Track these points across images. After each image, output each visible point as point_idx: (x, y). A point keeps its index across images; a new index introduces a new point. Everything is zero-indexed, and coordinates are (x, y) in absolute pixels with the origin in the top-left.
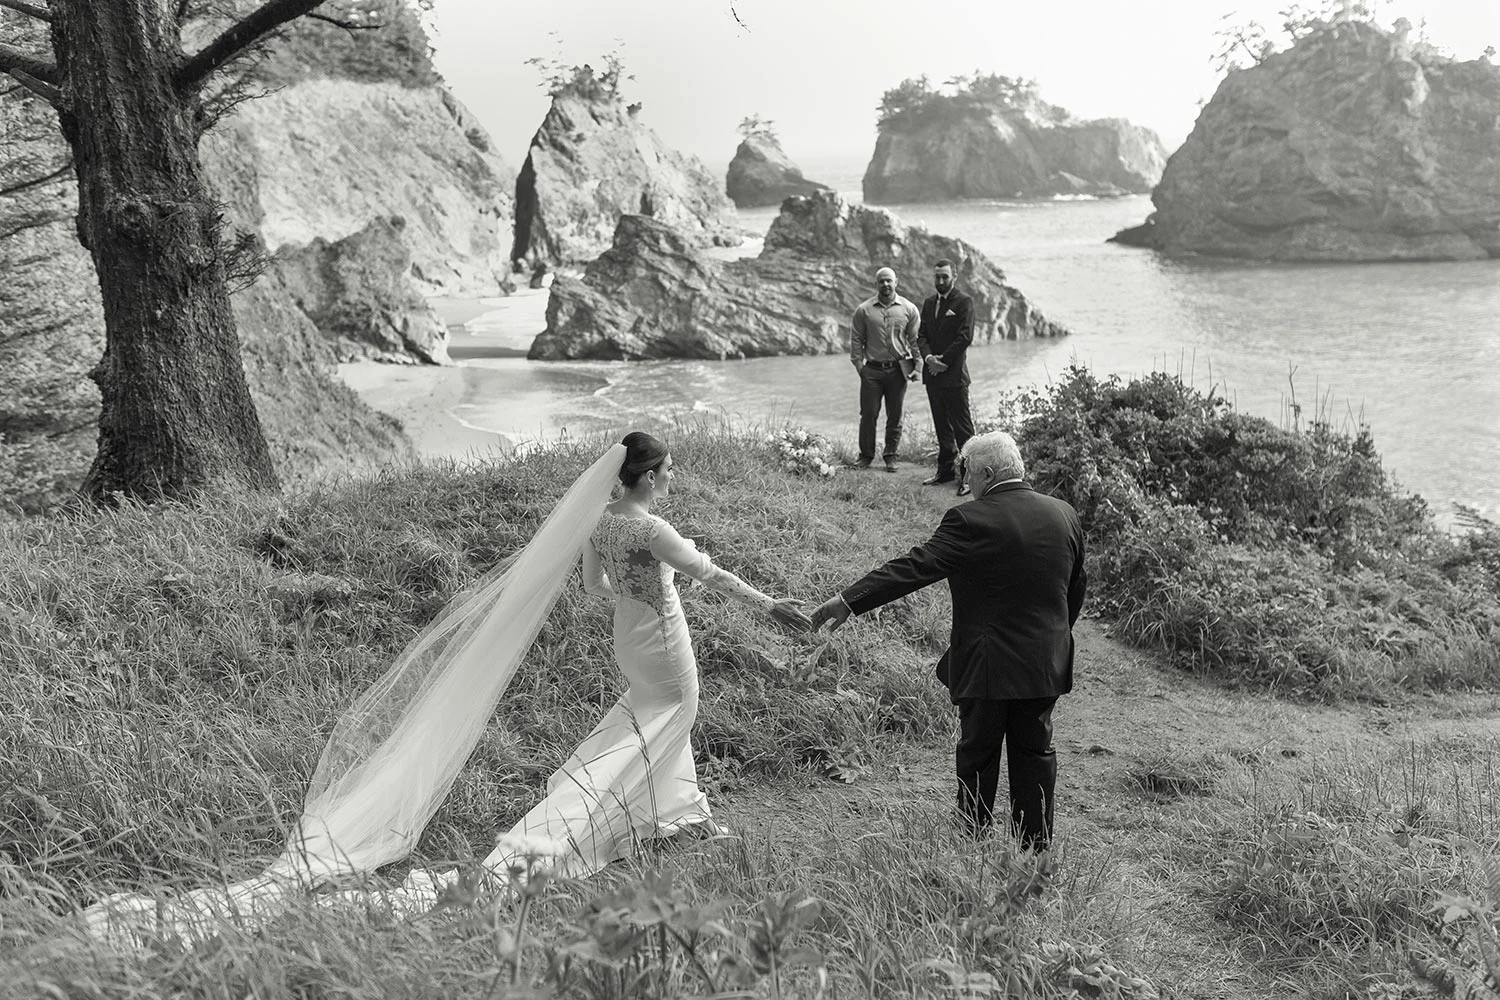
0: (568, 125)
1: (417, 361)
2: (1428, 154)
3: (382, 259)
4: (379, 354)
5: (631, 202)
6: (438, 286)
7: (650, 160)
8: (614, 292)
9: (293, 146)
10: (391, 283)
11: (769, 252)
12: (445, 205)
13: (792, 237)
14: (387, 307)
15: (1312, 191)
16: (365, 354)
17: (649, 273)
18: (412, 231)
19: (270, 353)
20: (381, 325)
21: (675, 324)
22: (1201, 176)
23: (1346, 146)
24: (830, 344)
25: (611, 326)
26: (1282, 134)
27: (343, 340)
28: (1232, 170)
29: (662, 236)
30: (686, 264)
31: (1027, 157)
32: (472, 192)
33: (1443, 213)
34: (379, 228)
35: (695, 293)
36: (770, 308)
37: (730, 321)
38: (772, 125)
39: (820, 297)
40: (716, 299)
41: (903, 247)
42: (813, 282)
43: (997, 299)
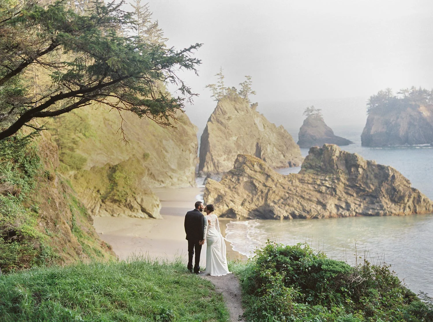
0: (224, 113)
1: (147, 216)
3: (134, 172)
4: (130, 213)
5: (252, 146)
6: (162, 183)
7: (261, 128)
8: (234, 188)
9: (104, 123)
10: (137, 183)
11: (303, 171)
12: (167, 147)
13: (314, 164)
14: (135, 193)
16: (124, 212)
17: (249, 180)
18: (152, 159)
19: (51, 219)
20: (131, 201)
21: (261, 203)
24: (330, 213)
25: (232, 202)
27: (115, 206)
29: (255, 163)
30: (266, 176)
32: (179, 142)
34: (134, 159)
35: (270, 189)
36: (303, 196)
37: (285, 201)
38: (320, 111)
39: (326, 191)
40: (279, 192)
41: (364, 169)
42: (323, 185)
43: (407, 193)
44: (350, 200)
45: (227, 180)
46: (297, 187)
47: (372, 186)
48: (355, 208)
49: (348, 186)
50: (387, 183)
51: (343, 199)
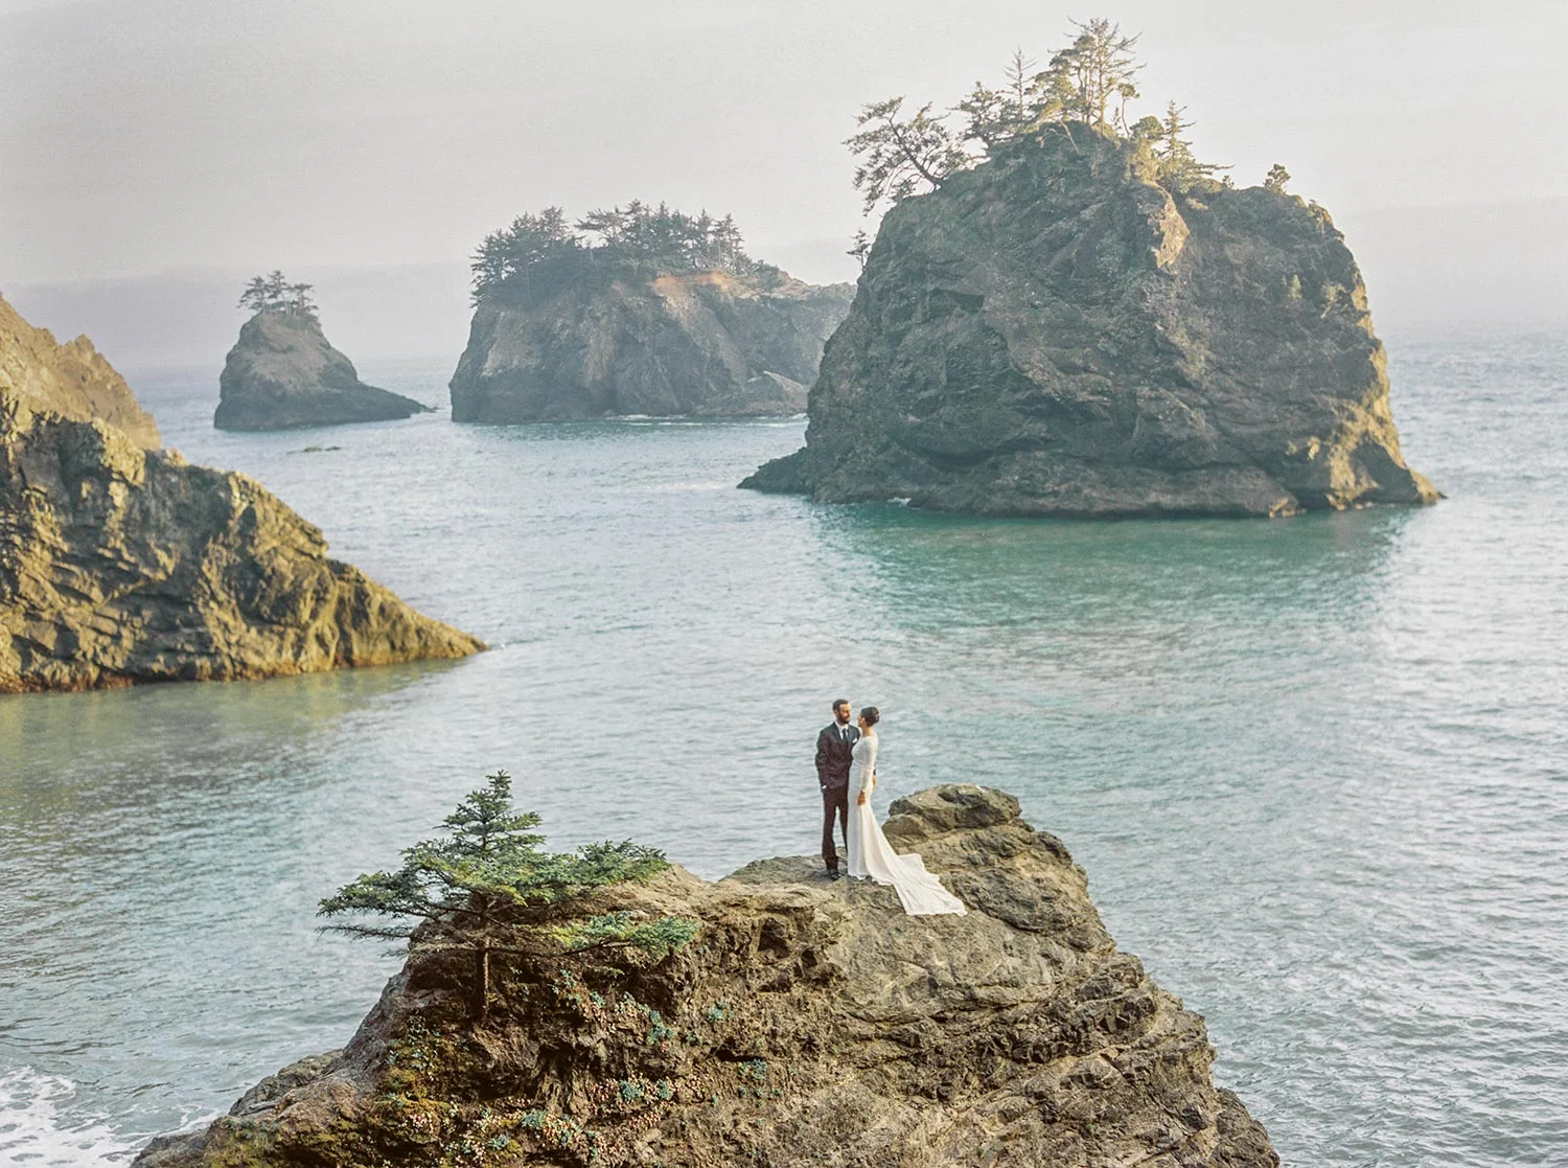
2: (1195, 336)
15: (1019, 396)
22: (866, 373)
23: (1071, 324)
26: (974, 303)
28: (908, 362)
31: (715, 347)
33: (1224, 432)
38: (306, 293)
41: (132, 488)
43: (311, 583)
44: (76, 615)
47: (163, 557)
48: (98, 648)
49: (67, 558)
50: (223, 544)
51: (46, 615)
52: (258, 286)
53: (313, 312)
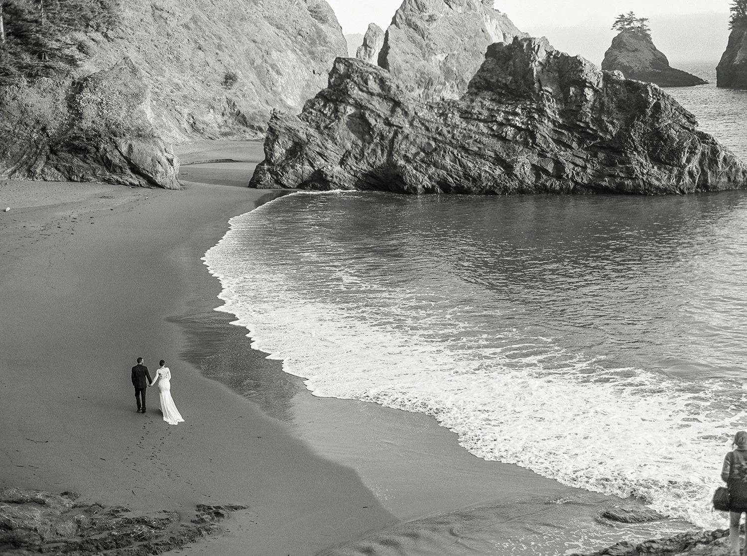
0: (422, 8)
1: (143, 182)
3: (121, 92)
4: (108, 174)
6: (259, 132)
8: (326, 127)
10: (124, 114)
11: (472, 94)
13: (494, 80)
14: (115, 134)
17: (357, 111)
20: (108, 149)
21: (381, 159)
24: (522, 182)
25: (320, 158)
27: (77, 160)
29: (371, 77)
30: (392, 103)
32: (308, 56)
34: (124, 66)
35: (398, 129)
36: (467, 146)
37: (429, 156)
39: (514, 137)
40: (417, 136)
41: (595, 91)
42: (508, 123)
43: (688, 144)
44: (564, 155)
45: (313, 111)
46: (455, 126)
47: (610, 127)
48: (575, 173)
49: (560, 126)
50: (642, 121)
51: (549, 155)
52: (622, 19)
53: (648, 32)
